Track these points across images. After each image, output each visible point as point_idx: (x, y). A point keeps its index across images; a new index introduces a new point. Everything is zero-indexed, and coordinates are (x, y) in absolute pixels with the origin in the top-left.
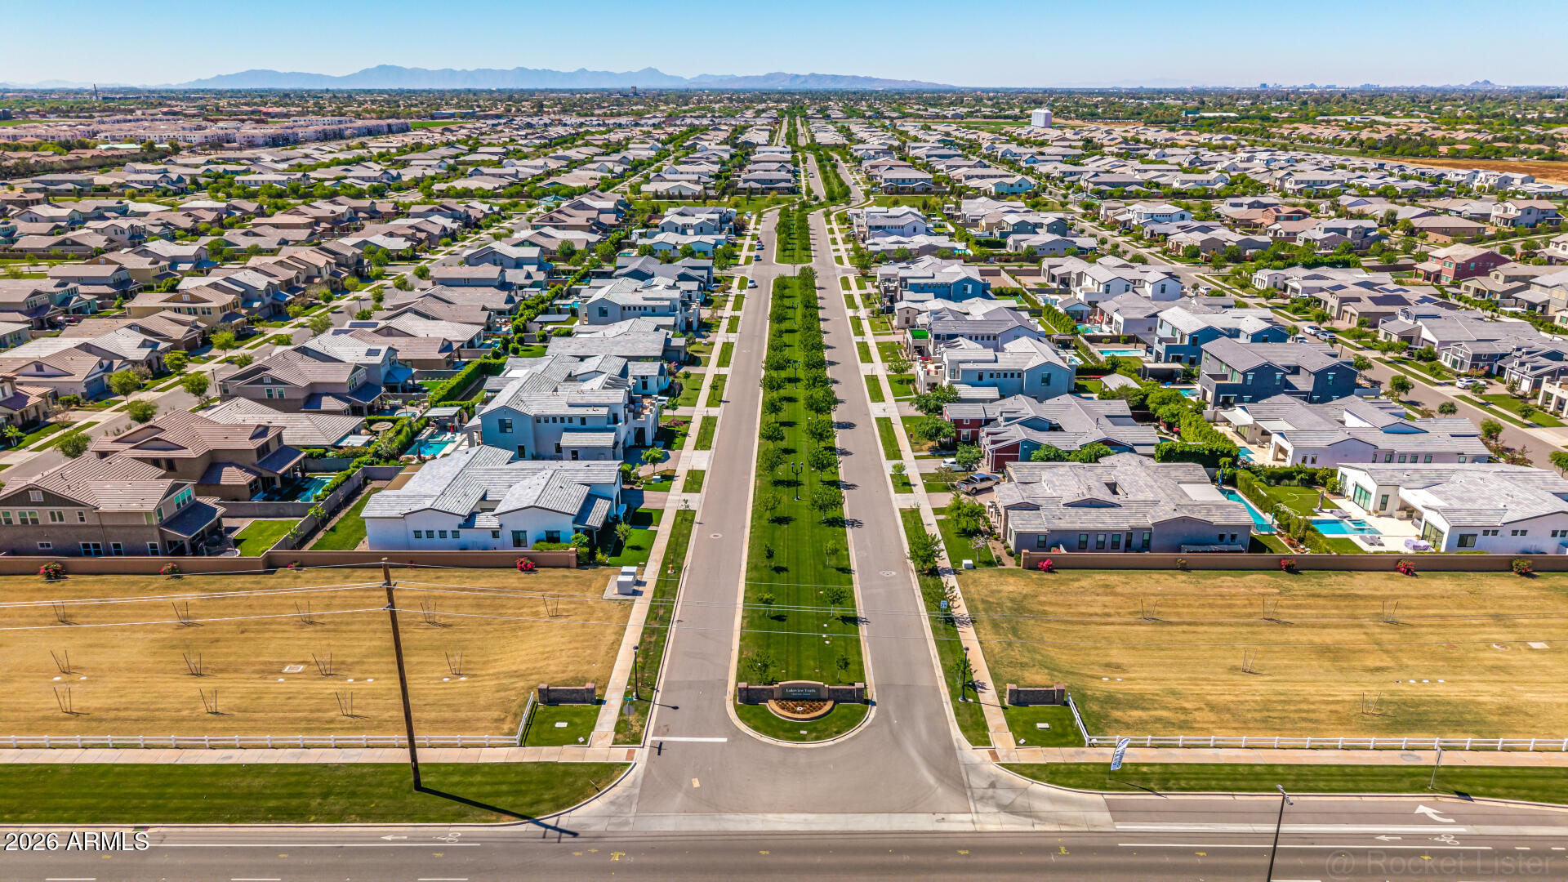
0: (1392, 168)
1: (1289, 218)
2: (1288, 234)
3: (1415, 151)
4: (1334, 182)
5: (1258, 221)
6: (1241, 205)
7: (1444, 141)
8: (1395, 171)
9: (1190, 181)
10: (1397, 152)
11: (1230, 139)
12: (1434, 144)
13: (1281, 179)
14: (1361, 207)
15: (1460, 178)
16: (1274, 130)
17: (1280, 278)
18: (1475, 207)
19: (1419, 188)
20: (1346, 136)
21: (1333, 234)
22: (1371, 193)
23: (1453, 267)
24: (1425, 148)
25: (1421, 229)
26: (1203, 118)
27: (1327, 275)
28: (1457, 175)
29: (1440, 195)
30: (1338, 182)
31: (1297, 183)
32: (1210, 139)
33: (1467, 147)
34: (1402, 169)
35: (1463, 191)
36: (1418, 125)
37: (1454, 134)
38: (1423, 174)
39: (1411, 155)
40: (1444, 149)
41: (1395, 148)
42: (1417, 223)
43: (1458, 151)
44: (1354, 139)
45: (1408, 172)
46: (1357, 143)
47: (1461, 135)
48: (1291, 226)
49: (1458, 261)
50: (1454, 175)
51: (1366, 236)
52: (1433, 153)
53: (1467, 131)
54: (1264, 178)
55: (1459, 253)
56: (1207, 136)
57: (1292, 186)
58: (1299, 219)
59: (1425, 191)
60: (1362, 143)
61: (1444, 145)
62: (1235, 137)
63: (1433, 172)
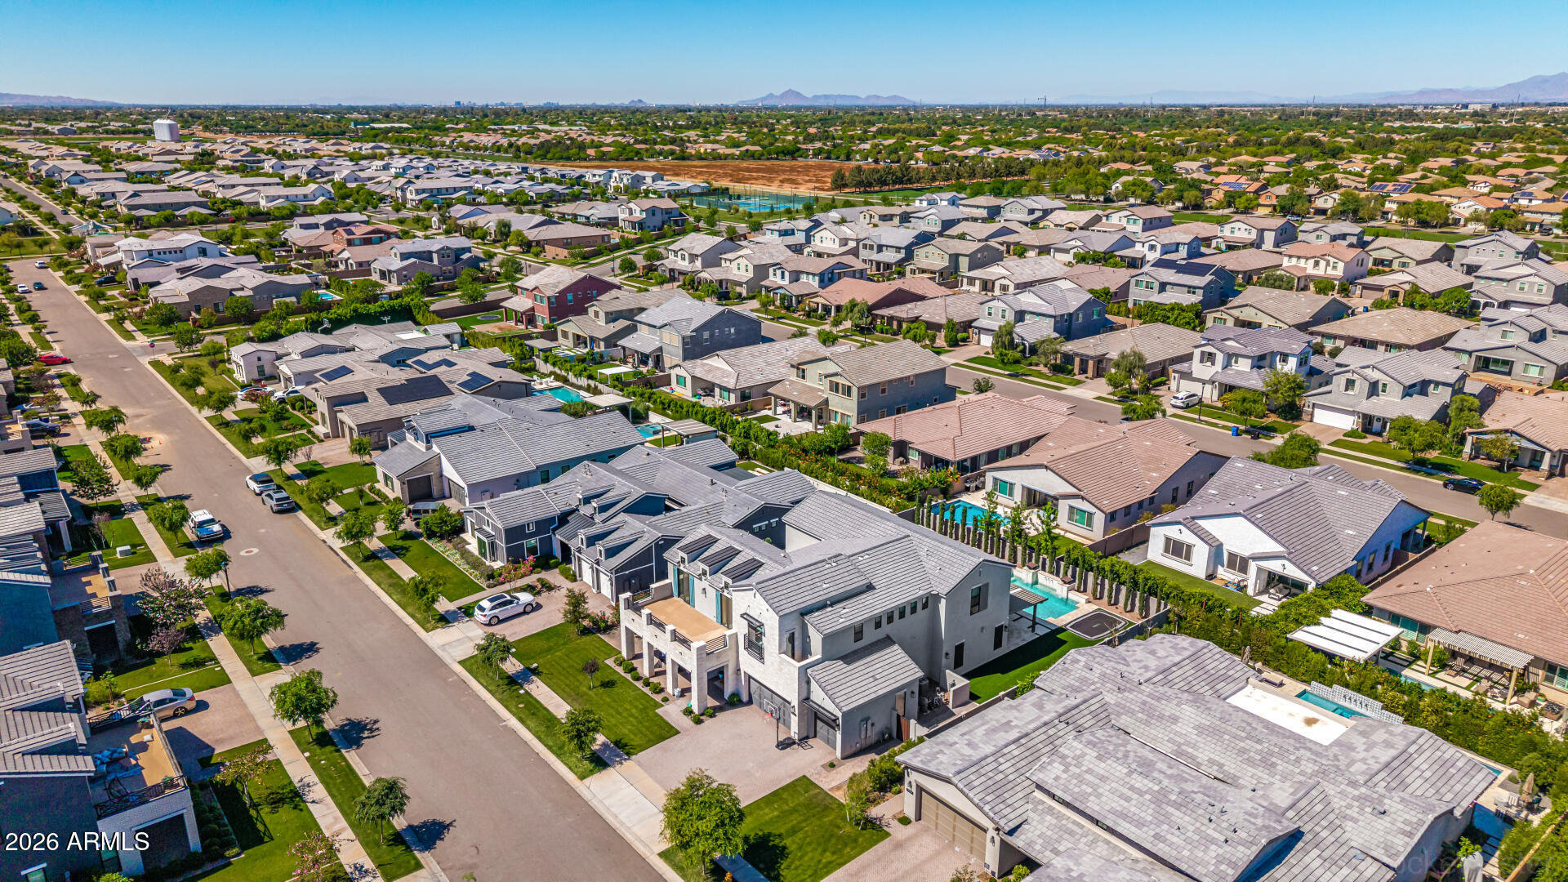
0: (535, 171)
1: (367, 241)
2: (360, 264)
3: (565, 155)
4: (462, 189)
5: (326, 249)
6: (316, 226)
7: (593, 145)
8: (537, 174)
9: (279, 197)
10: (549, 156)
11: (382, 148)
12: (582, 147)
13: (403, 190)
14: (472, 219)
15: (597, 179)
16: (436, 138)
17: (266, 358)
18: (601, 210)
19: (552, 190)
20: (505, 142)
21: (412, 260)
22: (504, 200)
23: (545, 304)
24: (574, 151)
25: (538, 243)
26: (374, 128)
27: (352, 342)
28: (594, 175)
29: (575, 198)
30: (465, 188)
31: (418, 192)
32: (360, 148)
33: (611, 149)
34: (543, 171)
35: (600, 193)
36: (578, 132)
37: (603, 139)
38: (563, 176)
39: (561, 158)
40: (591, 152)
41: (548, 152)
42: (532, 235)
43: (604, 154)
44: (511, 145)
45: (550, 174)
46: (513, 149)
47: (609, 139)
48: (363, 253)
49: (550, 293)
50: (592, 175)
51: (458, 259)
52: (582, 155)
53: (615, 136)
54: (385, 190)
55: (551, 280)
56: (358, 145)
57: (414, 197)
58: (381, 240)
59: (560, 194)
60: (518, 149)
61: (592, 147)
62: (388, 146)
63: (573, 173)
